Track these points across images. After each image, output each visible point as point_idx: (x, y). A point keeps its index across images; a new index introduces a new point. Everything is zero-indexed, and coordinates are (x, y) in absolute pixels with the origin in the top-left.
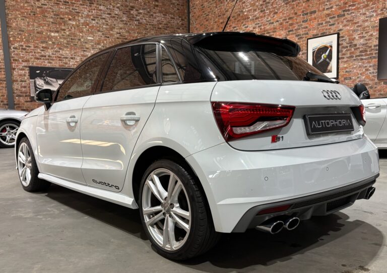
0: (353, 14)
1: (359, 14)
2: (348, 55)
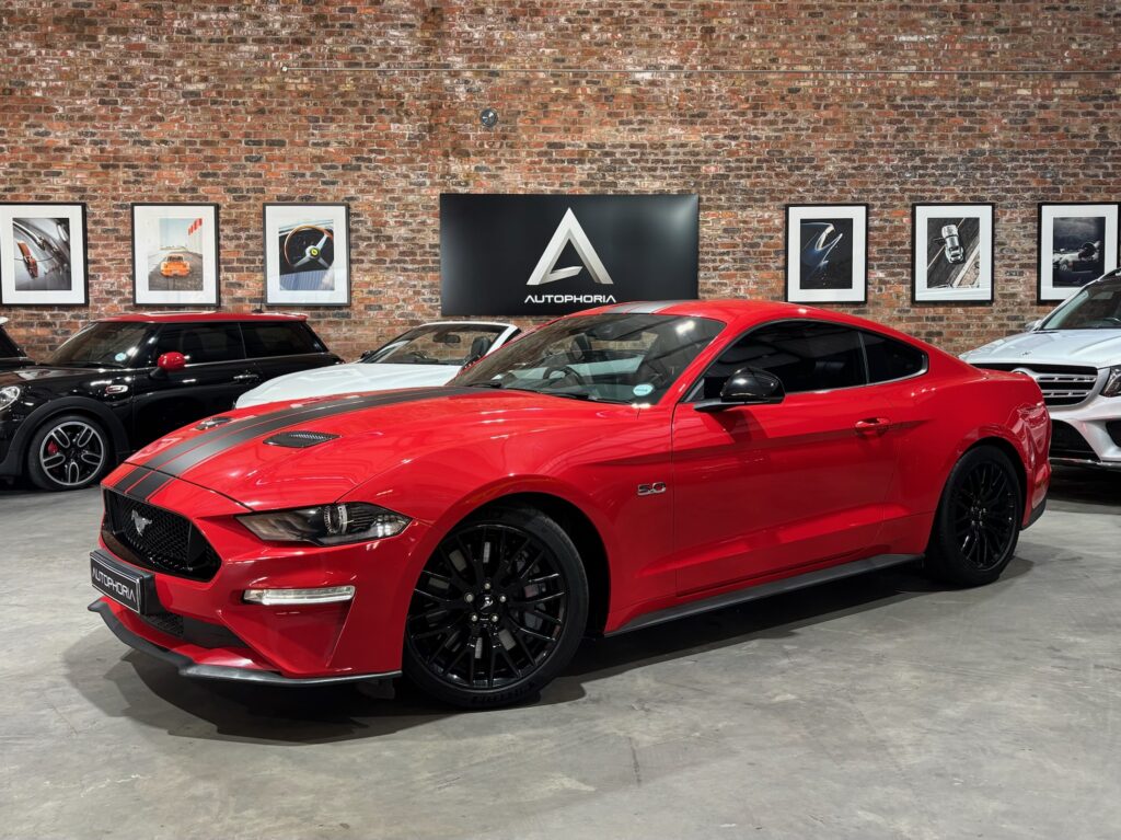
0: (380, 171)
1: (394, 174)
2: (374, 257)
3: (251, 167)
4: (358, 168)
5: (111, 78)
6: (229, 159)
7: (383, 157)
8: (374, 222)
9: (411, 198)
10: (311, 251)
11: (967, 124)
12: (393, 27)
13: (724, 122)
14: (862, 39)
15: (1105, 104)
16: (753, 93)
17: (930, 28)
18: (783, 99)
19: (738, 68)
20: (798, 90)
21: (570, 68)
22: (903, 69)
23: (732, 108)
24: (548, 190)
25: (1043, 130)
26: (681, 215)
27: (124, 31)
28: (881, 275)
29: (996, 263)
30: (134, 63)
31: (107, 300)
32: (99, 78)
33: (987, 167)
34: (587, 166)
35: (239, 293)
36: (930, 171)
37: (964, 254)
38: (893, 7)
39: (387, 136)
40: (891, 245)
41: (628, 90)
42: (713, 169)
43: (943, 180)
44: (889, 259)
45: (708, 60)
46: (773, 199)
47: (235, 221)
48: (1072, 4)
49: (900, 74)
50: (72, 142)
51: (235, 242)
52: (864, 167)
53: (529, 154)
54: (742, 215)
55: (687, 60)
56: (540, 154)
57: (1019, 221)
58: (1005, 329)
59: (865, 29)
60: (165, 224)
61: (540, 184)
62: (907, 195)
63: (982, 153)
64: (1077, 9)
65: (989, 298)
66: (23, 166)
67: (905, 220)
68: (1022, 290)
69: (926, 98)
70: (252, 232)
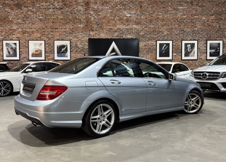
0: (77, 34)
1: (79, 35)
2: (75, 51)
3: (51, 33)
4: (72, 33)
5: (25, 16)
6: (47, 32)
7: (77, 31)
8: (75, 44)
9: (83, 39)
10: (63, 49)
11: (192, 24)
12: (79, 6)
13: (144, 24)
14: (172, 8)
15: (220, 21)
16: (150, 19)
17: (185, 6)
18: (156, 20)
19: (147, 13)
20: (159, 18)
21: (114, 14)
22: (180, 14)
23: (146, 21)
24: (109, 38)
25: (208, 26)
26: (135, 43)
27: (27, 7)
28: (175, 54)
29: (198, 52)
30: (29, 13)
31: (24, 59)
32: (22, 16)
33: (196, 33)
34: (117, 33)
35: (49, 58)
36: (185, 34)
37: (192, 50)
38: (178, 2)
39: (78, 27)
40: (177, 48)
41: (125, 18)
42: (142, 33)
43: (187, 36)
44: (177, 51)
45: (141, 12)
46: (154, 39)
47: (48, 44)
48: (214, 1)
49: (179, 15)
50: (17, 28)
51: (48, 48)
52: (172, 33)
53: (106, 31)
54: (148, 42)
55: (137, 12)
56: (108, 31)
57: (203, 44)
58: (200, 65)
59: (172, 6)
60: (35, 44)
61: (108, 36)
62: (180, 39)
63: (195, 30)
64: (215, 2)
65: (197, 59)
66: (8, 33)
67: (180, 43)
68: (203, 57)
69: (184, 19)
70: (52, 46)
